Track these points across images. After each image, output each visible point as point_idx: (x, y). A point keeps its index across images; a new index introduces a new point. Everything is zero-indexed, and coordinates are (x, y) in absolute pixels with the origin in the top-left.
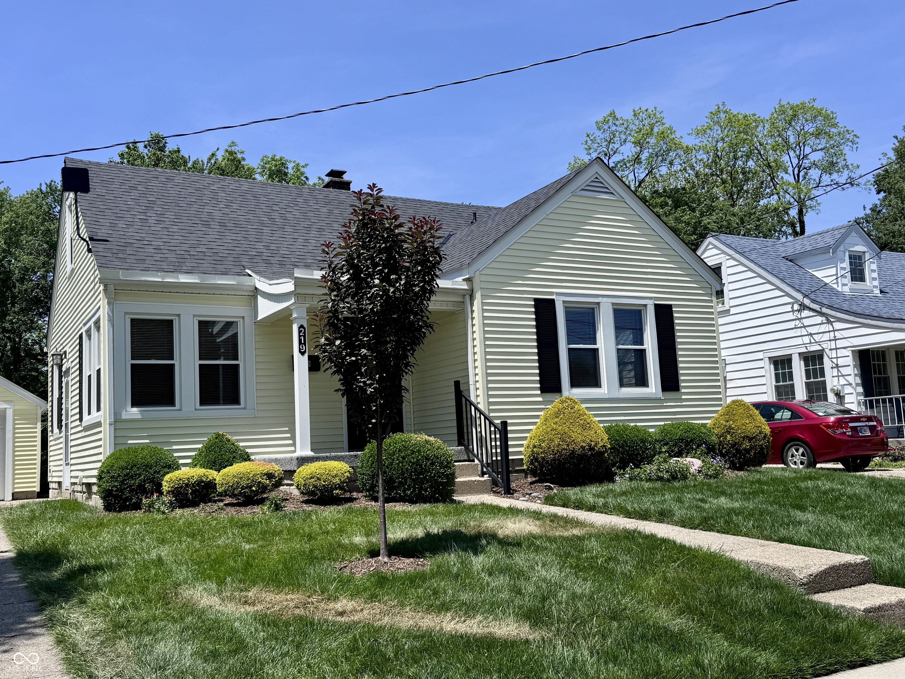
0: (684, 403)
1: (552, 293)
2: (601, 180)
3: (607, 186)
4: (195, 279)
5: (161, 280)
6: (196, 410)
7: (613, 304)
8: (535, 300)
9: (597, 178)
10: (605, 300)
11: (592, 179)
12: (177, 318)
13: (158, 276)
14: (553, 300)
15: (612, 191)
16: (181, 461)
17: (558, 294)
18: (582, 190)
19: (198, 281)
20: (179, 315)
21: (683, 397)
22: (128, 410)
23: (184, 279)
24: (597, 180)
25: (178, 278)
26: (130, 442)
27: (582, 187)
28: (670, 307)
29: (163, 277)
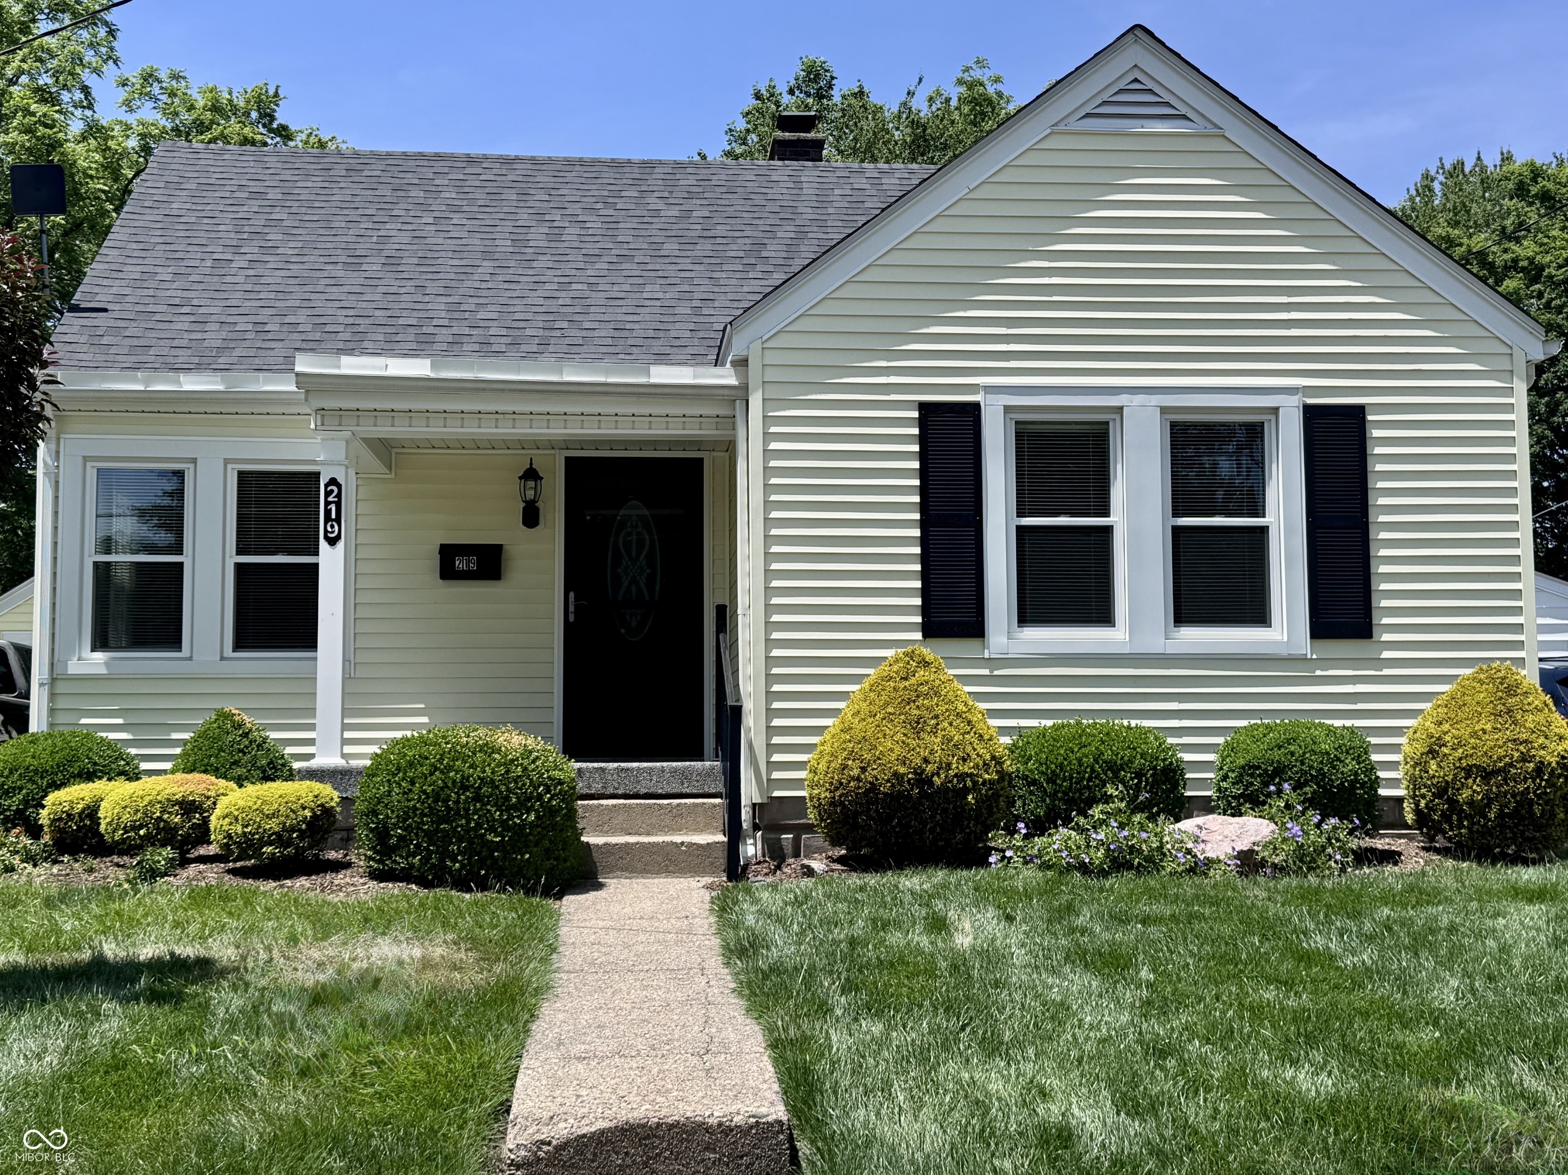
0: (1386, 672)
1: (974, 388)
2: (1150, 85)
3: (1167, 98)
4: (216, 383)
5: (142, 388)
6: (222, 658)
7: (1164, 410)
8: (923, 407)
9: (1136, 80)
10: (1139, 399)
11: (1121, 85)
12: (191, 466)
13: (135, 380)
14: (976, 406)
15: (1184, 110)
16: (144, 766)
17: (990, 390)
18: (1088, 115)
19: (221, 388)
20: (194, 461)
21: (1386, 654)
22: (84, 655)
23: (191, 383)
24: (1136, 86)
25: (179, 383)
26: (84, 721)
27: (1088, 109)
28: (1359, 411)
29: (146, 382)
